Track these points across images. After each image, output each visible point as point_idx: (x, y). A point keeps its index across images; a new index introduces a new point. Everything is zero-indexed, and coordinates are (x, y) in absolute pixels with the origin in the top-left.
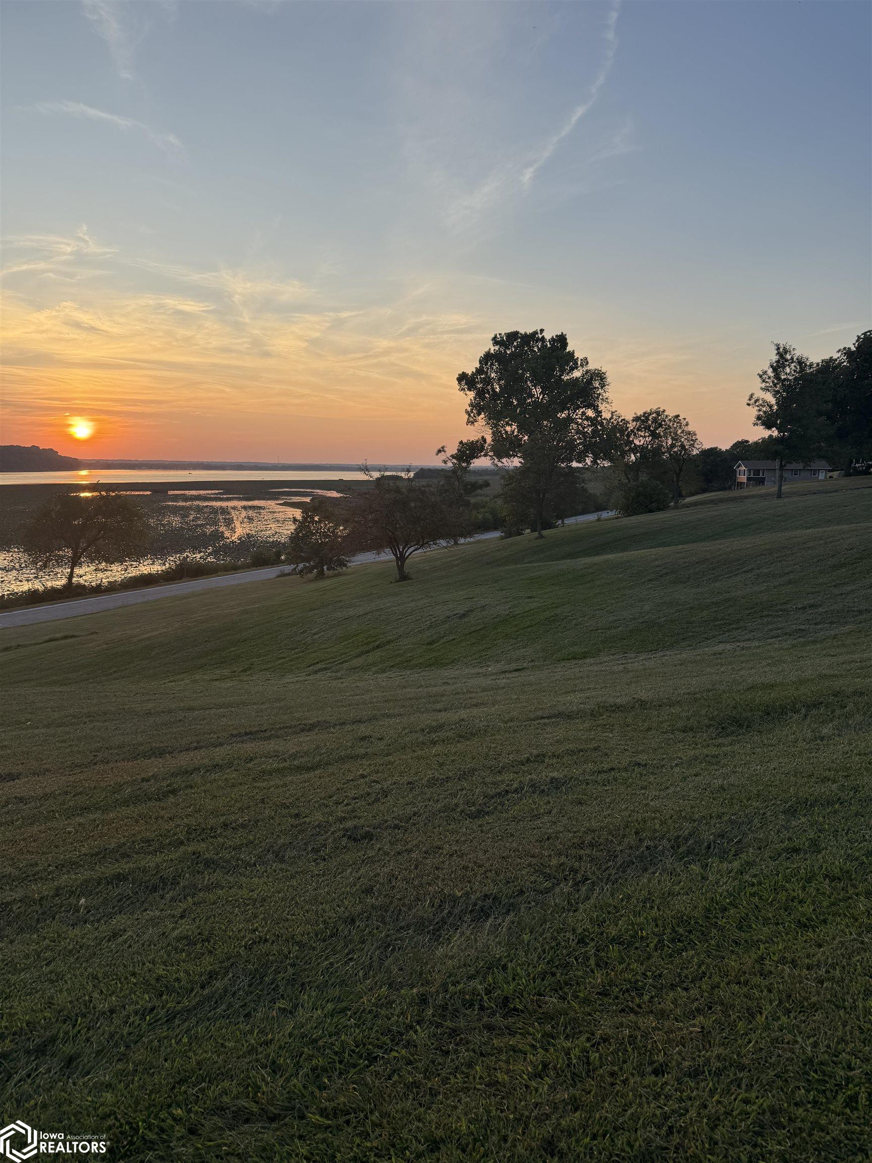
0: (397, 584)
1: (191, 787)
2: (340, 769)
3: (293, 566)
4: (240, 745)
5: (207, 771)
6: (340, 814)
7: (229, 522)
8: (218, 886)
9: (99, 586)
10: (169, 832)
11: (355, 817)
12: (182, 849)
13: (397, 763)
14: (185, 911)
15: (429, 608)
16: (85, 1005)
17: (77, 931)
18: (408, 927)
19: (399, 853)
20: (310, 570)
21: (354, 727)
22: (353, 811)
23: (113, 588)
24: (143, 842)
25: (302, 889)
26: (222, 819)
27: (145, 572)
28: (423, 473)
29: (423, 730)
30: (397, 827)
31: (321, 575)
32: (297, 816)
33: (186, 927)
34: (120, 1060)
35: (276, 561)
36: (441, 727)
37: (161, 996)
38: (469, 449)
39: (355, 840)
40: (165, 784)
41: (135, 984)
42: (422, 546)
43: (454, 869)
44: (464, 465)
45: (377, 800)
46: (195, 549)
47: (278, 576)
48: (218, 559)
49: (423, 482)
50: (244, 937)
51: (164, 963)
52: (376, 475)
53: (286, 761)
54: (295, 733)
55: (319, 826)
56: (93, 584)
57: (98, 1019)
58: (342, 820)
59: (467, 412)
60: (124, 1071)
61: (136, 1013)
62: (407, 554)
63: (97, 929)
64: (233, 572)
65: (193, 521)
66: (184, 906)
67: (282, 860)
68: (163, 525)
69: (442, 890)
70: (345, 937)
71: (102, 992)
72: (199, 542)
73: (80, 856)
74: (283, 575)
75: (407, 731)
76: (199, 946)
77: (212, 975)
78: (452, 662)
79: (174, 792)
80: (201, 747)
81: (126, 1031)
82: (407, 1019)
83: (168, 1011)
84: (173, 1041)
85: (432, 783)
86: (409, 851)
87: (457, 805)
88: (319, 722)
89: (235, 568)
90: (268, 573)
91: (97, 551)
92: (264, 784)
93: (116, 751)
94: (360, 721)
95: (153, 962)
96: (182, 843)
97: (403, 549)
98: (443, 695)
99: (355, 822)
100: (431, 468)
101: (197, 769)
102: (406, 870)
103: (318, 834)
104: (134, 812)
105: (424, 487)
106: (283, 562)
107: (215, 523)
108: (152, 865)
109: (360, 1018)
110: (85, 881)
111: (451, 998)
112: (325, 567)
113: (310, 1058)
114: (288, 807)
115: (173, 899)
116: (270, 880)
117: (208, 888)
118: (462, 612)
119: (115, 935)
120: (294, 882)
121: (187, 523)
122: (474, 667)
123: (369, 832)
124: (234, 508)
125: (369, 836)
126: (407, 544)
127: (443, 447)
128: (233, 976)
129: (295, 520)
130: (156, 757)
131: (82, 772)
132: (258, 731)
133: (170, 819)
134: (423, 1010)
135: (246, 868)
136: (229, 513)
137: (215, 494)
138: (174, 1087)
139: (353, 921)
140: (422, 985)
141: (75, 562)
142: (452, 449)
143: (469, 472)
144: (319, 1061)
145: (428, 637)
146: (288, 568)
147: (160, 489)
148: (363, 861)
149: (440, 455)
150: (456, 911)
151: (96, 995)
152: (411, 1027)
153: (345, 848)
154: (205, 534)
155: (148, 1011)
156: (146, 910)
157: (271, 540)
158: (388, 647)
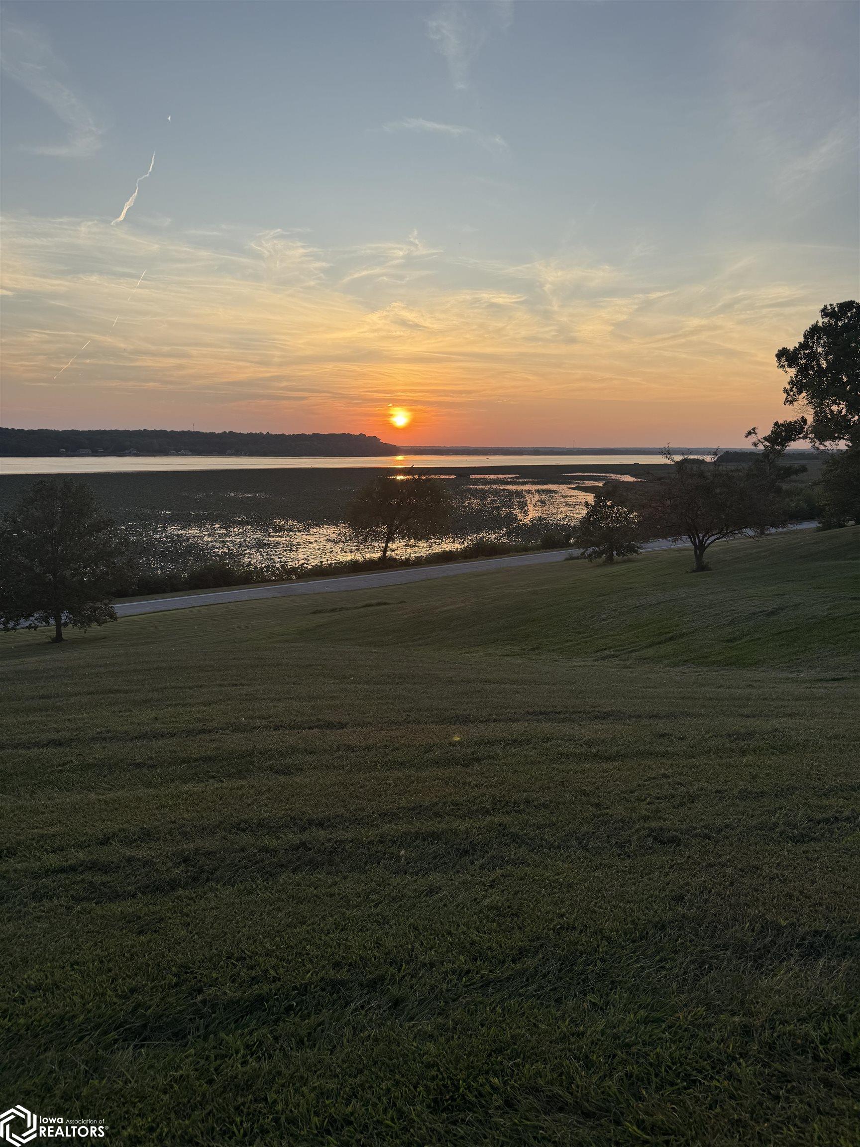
0: (694, 574)
1: (493, 758)
2: (640, 765)
3: (582, 550)
4: (535, 724)
5: (507, 745)
6: (643, 812)
7: (523, 505)
8: (523, 862)
9: (408, 560)
10: (476, 799)
11: (660, 818)
12: (488, 818)
13: (703, 767)
14: (494, 881)
15: (731, 602)
16: (408, 953)
17: (398, 879)
18: (725, 947)
19: (711, 865)
20: (599, 554)
21: (651, 721)
22: (658, 811)
23: (419, 562)
24: (453, 805)
25: (608, 883)
26: (525, 795)
27: (447, 549)
28: (728, 457)
29: (730, 736)
30: (706, 836)
31: (610, 560)
32: (598, 805)
33: (494, 898)
34: (439, 1014)
35: (565, 544)
36: (750, 735)
37: (476, 960)
38: (785, 431)
39: (662, 843)
40: (469, 751)
41: (451, 943)
42: (726, 535)
43: (776, 895)
44: (778, 448)
45: (683, 804)
46: (491, 530)
47: (567, 559)
48: (511, 540)
49: (731, 466)
50: (551, 920)
51: (477, 929)
52: (678, 458)
53: (582, 747)
54: (588, 719)
55: (621, 820)
56: (403, 558)
57: (420, 968)
58: (646, 818)
59: (785, 391)
60: (444, 1025)
61: (453, 972)
62: (708, 542)
63: (415, 881)
64: (524, 553)
65: (490, 503)
66: (492, 876)
67: (586, 848)
68: (464, 506)
69: (764, 915)
70: (656, 943)
71: (422, 944)
72: (494, 524)
73: (399, 808)
74: (571, 558)
75: (710, 734)
76: (509, 919)
77: (522, 952)
78: (756, 663)
79: (478, 760)
80: (500, 721)
81: (445, 986)
82: (728, 1047)
83: (482, 978)
84: (488, 1009)
85: (744, 795)
86: (723, 866)
87: (776, 825)
88: (613, 711)
89: (525, 550)
90: (557, 556)
91: (408, 529)
92: (563, 767)
93: (425, 713)
94: (656, 716)
95: (466, 925)
96: (488, 812)
97: (704, 537)
98: (748, 699)
99: (661, 823)
100: (738, 451)
101: (498, 741)
102: (720, 885)
103: (622, 828)
104: (444, 774)
105: (732, 471)
106: (571, 545)
107: (510, 506)
108: (463, 829)
109: (676, 1033)
110: (405, 833)
111: (779, 1037)
112: (615, 553)
113: (624, 1062)
114: (588, 795)
115: (482, 867)
116: (575, 866)
117: (516, 863)
118: (770, 609)
119: (431, 891)
120: (599, 873)
121: (485, 505)
122: (782, 671)
123: (676, 836)
124: (529, 492)
125: (675, 841)
126: (708, 532)
127: (754, 429)
128: (543, 958)
129: (587, 504)
130: (460, 724)
131: (398, 729)
132: (552, 712)
133: (476, 786)
134: (747, 1043)
135: (550, 849)
136: (523, 497)
137: (512, 478)
138: (490, 1055)
139: (663, 928)
140: (744, 1014)
141: (389, 539)
142: (766, 430)
143: (784, 455)
144: (633, 1068)
145: (729, 633)
146: (577, 552)
147: (463, 473)
148: (672, 867)
149: (749, 437)
150: (780, 941)
151: (417, 946)
152: (734, 1059)
153: (651, 848)
154: (500, 516)
155: (463, 973)
156: (458, 872)
157: (562, 523)
158: (682, 640)
